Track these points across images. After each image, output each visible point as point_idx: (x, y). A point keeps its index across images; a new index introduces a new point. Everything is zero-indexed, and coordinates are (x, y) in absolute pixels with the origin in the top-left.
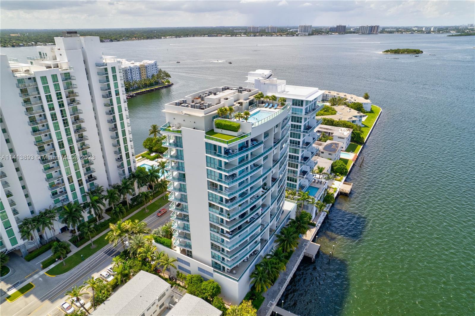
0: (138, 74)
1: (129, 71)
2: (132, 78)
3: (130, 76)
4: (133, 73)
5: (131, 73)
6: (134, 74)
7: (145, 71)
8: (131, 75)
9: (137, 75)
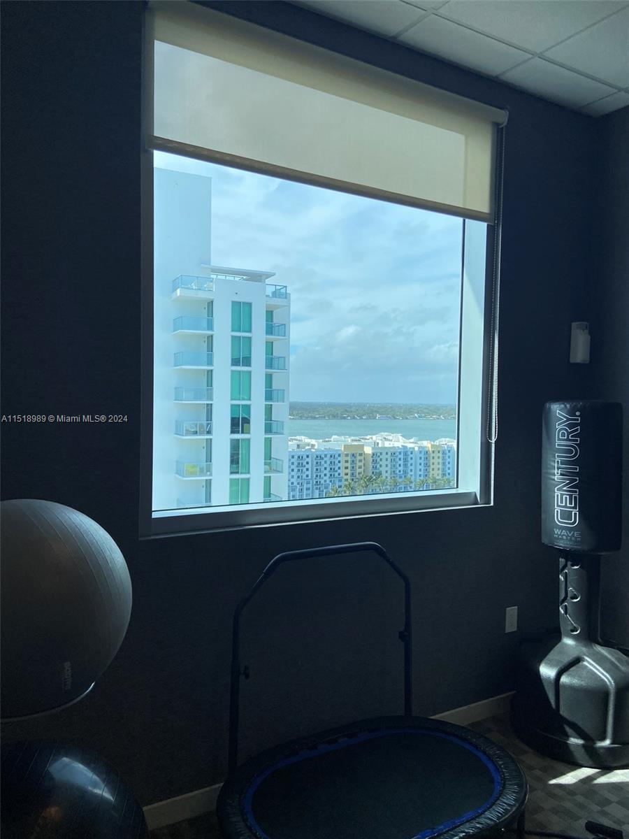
0: (422, 467)
1: (402, 456)
2: (405, 472)
3: (401, 468)
4: (410, 462)
5: (405, 460)
6: (411, 465)
7: (440, 461)
8: (405, 465)
9: (419, 467)
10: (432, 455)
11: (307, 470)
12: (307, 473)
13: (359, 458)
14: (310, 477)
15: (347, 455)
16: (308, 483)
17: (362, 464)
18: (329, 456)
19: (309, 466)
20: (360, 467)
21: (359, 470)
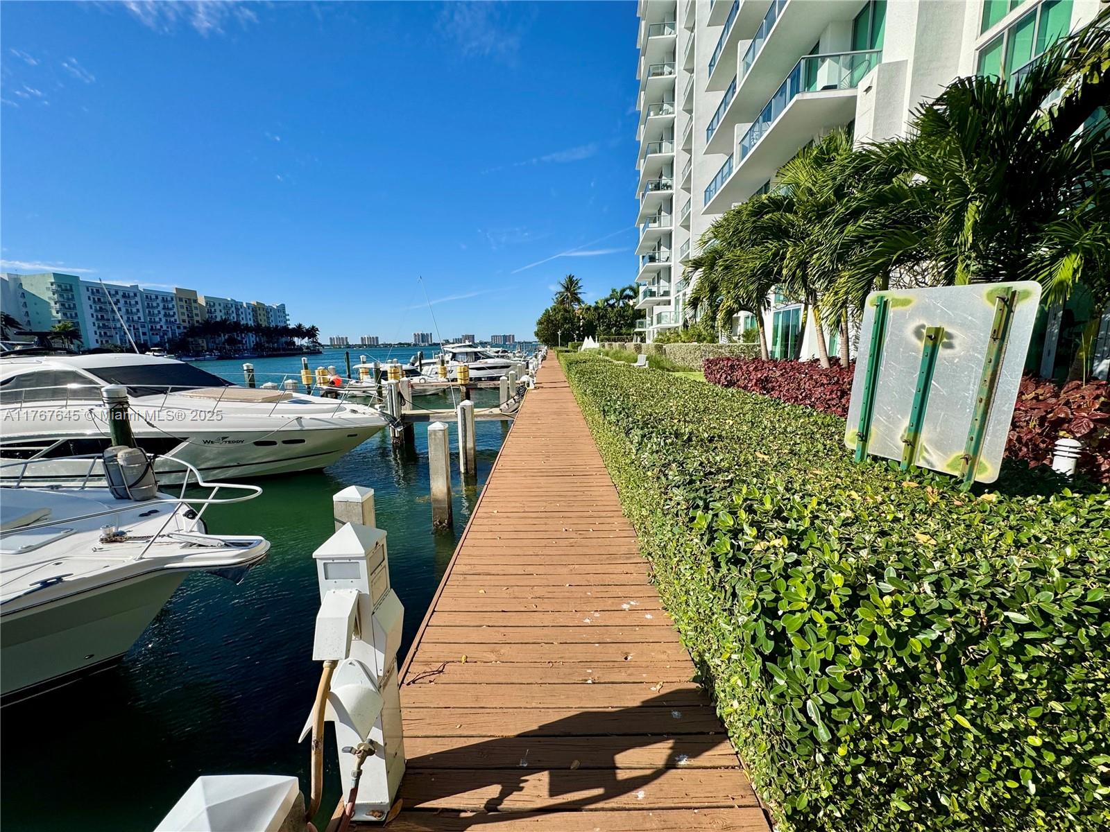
1: (233, 309)
2: (238, 319)
4: (241, 310)
5: (237, 309)
8: (237, 314)
10: (258, 312)
11: (138, 311)
13: (193, 305)
15: (181, 300)
16: (143, 327)
17: (198, 312)
18: (160, 298)
19: (139, 306)
20: (197, 315)
21: (196, 318)
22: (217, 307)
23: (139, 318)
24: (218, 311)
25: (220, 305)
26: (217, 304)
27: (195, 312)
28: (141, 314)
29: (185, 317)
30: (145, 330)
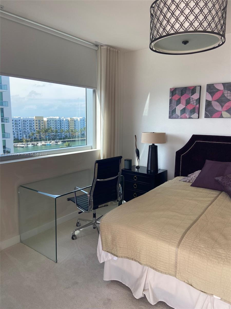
0: (67, 126)
1: (59, 122)
2: (61, 128)
3: (59, 126)
4: (62, 124)
5: (60, 123)
7: (73, 124)
8: (61, 126)
11: (20, 126)
12: (20, 127)
13: (41, 122)
14: (21, 129)
15: (36, 120)
16: (20, 131)
17: (43, 124)
18: (29, 121)
19: (20, 124)
20: (42, 126)
21: (42, 127)
22: (52, 122)
23: (20, 128)
24: (52, 123)
25: (53, 121)
26: (52, 121)
27: (42, 124)
28: (21, 127)
29: (38, 127)
30: (21, 133)
